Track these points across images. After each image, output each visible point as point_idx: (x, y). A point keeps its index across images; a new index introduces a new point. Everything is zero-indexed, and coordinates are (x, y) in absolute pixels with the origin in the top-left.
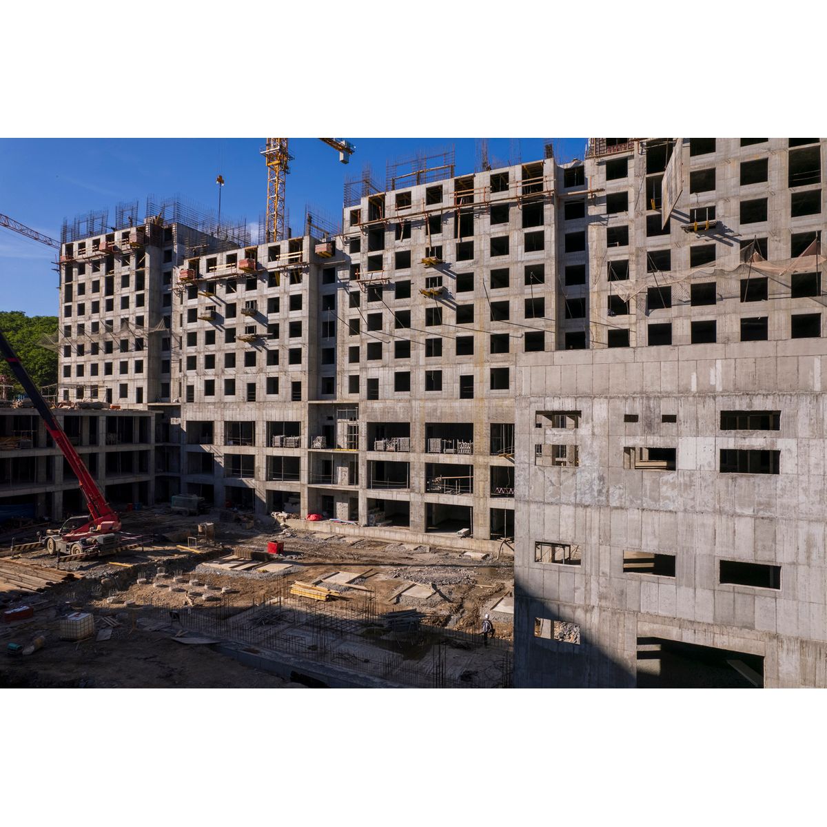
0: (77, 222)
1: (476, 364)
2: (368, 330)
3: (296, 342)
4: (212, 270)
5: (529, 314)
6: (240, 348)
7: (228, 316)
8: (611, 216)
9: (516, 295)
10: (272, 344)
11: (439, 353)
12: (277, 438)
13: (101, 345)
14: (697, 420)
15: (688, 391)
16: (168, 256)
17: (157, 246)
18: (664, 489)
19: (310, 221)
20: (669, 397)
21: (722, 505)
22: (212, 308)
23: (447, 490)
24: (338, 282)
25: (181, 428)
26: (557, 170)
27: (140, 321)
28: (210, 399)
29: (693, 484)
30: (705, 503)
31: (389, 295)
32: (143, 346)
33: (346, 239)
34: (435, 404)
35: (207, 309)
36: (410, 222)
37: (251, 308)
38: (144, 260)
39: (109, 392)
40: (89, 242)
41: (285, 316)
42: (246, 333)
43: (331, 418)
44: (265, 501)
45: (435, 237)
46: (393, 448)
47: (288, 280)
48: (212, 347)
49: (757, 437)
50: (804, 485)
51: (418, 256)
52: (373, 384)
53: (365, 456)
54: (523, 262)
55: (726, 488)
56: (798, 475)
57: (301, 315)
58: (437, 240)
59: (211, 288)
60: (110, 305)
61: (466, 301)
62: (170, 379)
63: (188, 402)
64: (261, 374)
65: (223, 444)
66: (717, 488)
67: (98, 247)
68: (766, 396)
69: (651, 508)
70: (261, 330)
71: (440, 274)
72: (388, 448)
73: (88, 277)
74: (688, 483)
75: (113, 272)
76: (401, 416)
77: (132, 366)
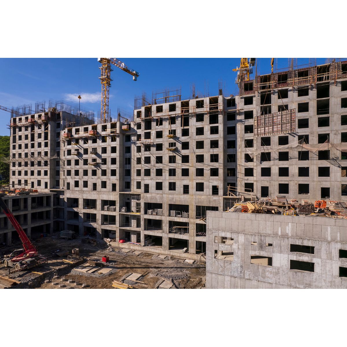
0: (18, 109)
1: (190, 180)
2: (145, 164)
3: (114, 167)
4: (77, 134)
5: (212, 161)
6: (90, 168)
7: (84, 154)
8: (246, 120)
9: (207, 152)
10: (104, 167)
11: (174, 175)
12: (106, 207)
13: (29, 163)
14: (281, 246)
15: (277, 234)
16: (59, 125)
17: (54, 121)
18: (267, 273)
19: (119, 115)
20: (269, 236)
21: (291, 283)
22: (77, 150)
23: (178, 232)
24: (132, 141)
25: (64, 201)
26: (224, 100)
27: (46, 153)
28: (77, 189)
29: (279, 273)
30: (284, 281)
31: (153, 149)
32: (48, 164)
33: (135, 123)
34: (173, 196)
35: (75, 151)
36: (162, 118)
37: (94, 151)
38: (48, 127)
39: (33, 183)
40: (23, 118)
41: (109, 156)
42: (92, 162)
43: (129, 199)
44: (101, 233)
45: (173, 125)
46: (155, 214)
47: (110, 140)
48: (77, 167)
49: (305, 256)
50: (324, 278)
51: (166, 133)
52: (147, 187)
53: (144, 217)
54: (209, 138)
55: (292, 276)
56: (322, 274)
57: (116, 155)
58: (173, 127)
59: (77, 141)
60: (33, 146)
61: (186, 153)
62: (60, 178)
63: (67, 189)
64: (99, 179)
65: (83, 208)
66: (289, 276)
67: (27, 120)
68: (309, 240)
69: (262, 281)
70: (99, 161)
71: (175, 142)
72: (153, 214)
73: (23, 133)
74: (277, 272)
75: (34, 132)
76: (159, 201)
77: (43, 173)
